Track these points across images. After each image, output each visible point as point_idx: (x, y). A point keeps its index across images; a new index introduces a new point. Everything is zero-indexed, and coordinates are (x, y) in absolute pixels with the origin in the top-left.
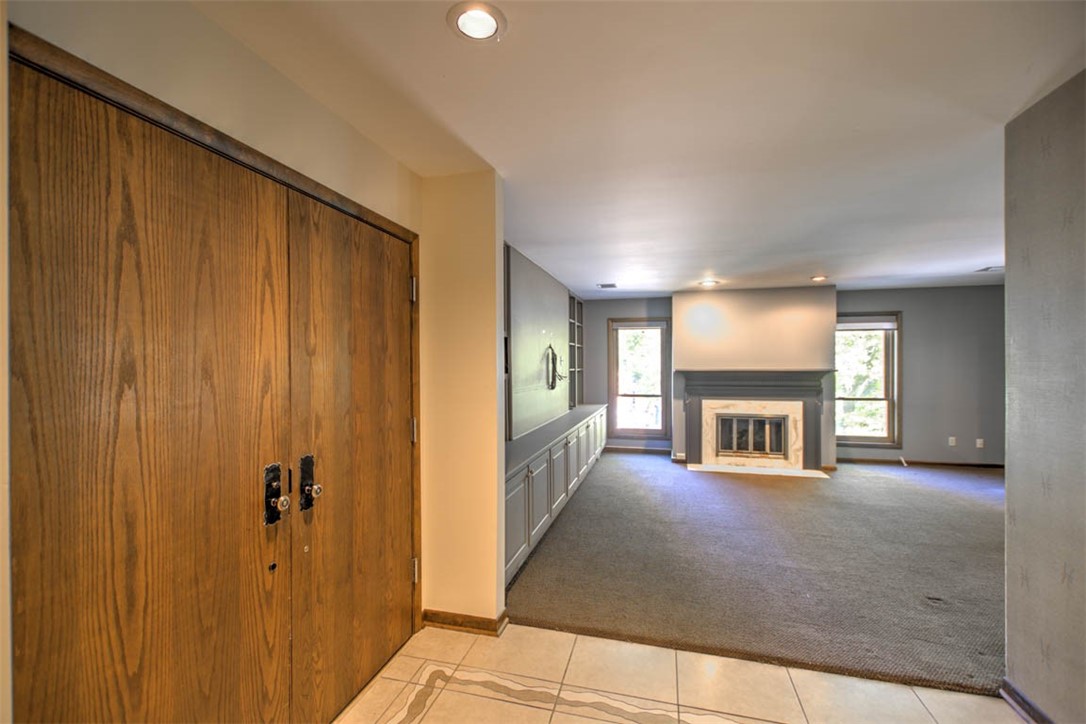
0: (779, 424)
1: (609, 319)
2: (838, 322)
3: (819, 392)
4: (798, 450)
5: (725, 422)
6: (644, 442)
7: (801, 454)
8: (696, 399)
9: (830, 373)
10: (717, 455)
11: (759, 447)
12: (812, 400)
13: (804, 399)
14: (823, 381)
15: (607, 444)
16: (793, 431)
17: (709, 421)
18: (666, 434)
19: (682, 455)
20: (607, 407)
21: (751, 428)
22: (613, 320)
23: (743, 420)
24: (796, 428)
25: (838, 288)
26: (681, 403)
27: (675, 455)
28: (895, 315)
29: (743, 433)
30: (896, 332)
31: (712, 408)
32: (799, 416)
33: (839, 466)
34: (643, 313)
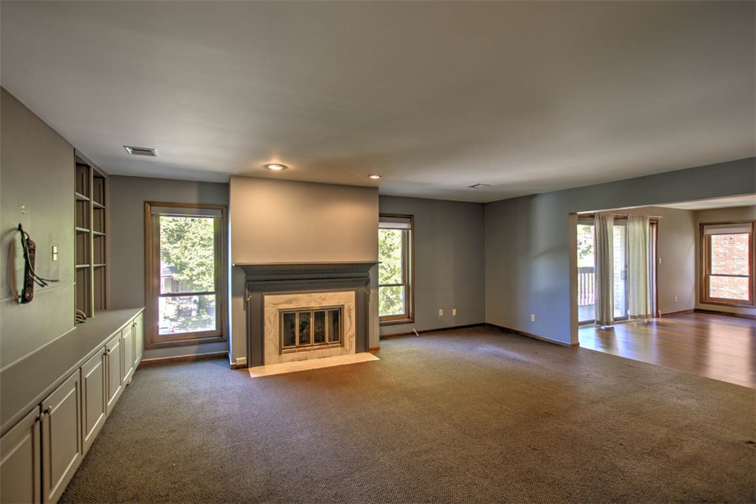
0: (337, 314)
1: (145, 202)
2: (380, 221)
3: (367, 282)
4: (352, 337)
5: (287, 318)
6: (195, 348)
7: (354, 339)
8: (258, 295)
9: (375, 264)
10: (280, 353)
11: (320, 339)
12: (362, 289)
13: (356, 289)
14: (370, 271)
15: (144, 356)
16: (348, 318)
17: (272, 318)
18: (221, 335)
19: (242, 360)
20: (144, 312)
21: (312, 320)
22: (152, 204)
23: (305, 314)
24: (350, 317)
25: (381, 191)
26: (241, 300)
27: (234, 361)
28: (409, 218)
29: (304, 325)
30: (410, 231)
31: (274, 304)
32: (353, 305)
33: (383, 343)
34: (193, 197)
